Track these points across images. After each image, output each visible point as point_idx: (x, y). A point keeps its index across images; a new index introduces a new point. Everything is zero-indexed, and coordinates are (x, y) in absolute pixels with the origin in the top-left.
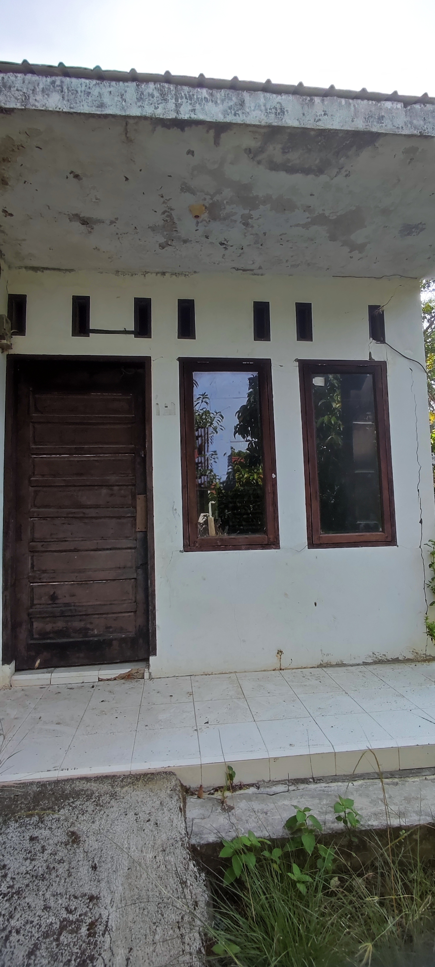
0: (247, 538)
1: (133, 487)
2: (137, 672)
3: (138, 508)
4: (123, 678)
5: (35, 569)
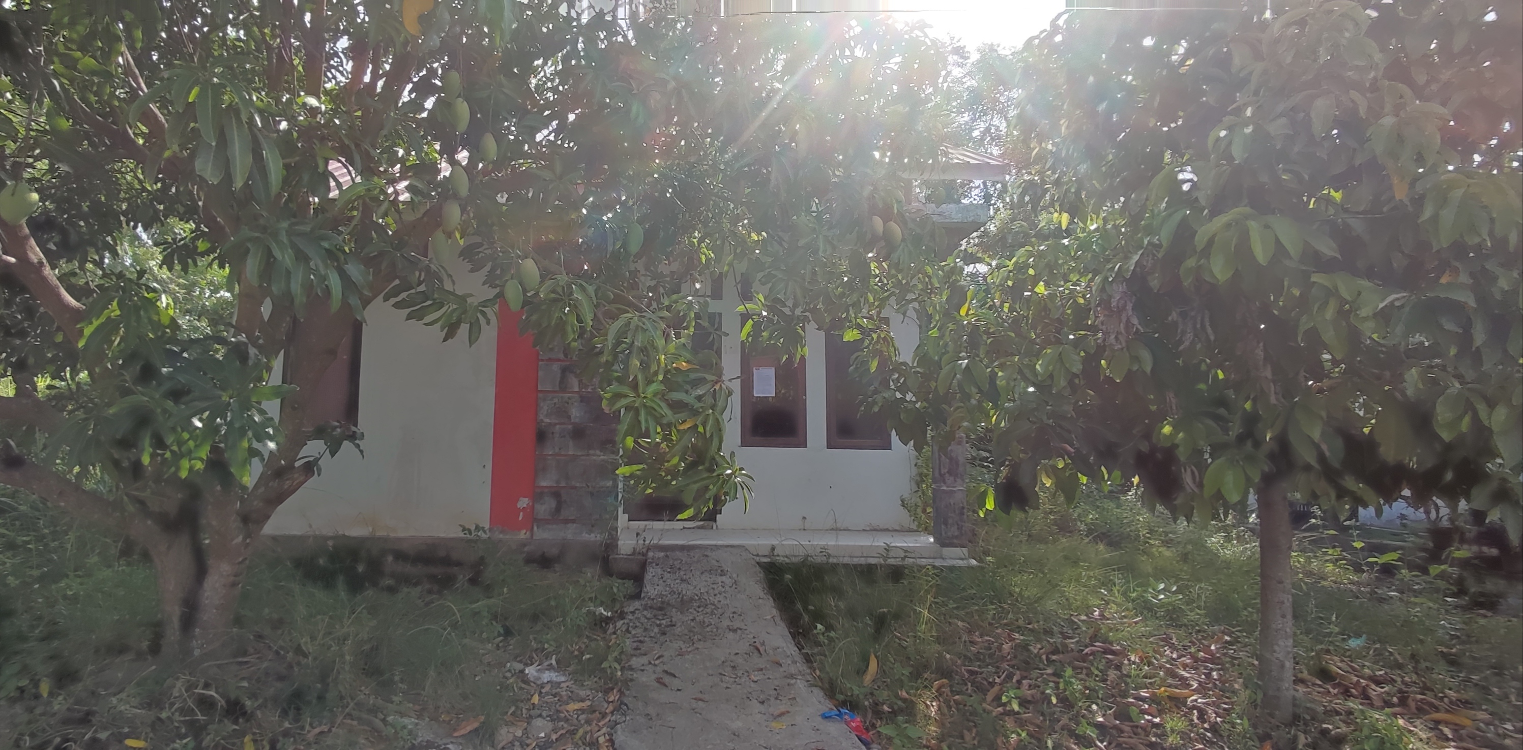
2: (708, 525)
4: (699, 528)
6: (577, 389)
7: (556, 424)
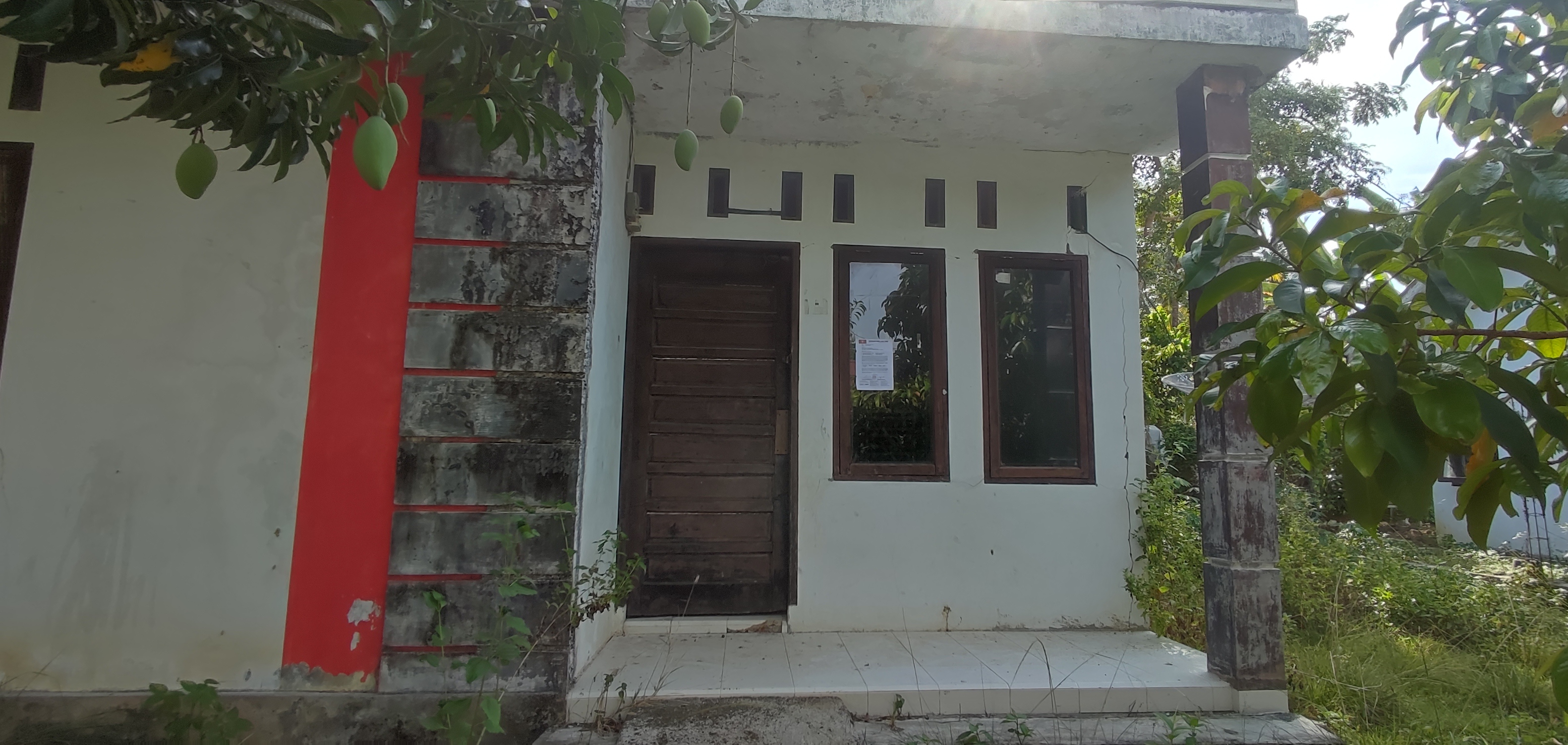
0: (910, 467)
1: (773, 400)
2: (773, 625)
3: (778, 426)
4: (757, 631)
5: (653, 495)
6: (489, 366)
7: (442, 440)
